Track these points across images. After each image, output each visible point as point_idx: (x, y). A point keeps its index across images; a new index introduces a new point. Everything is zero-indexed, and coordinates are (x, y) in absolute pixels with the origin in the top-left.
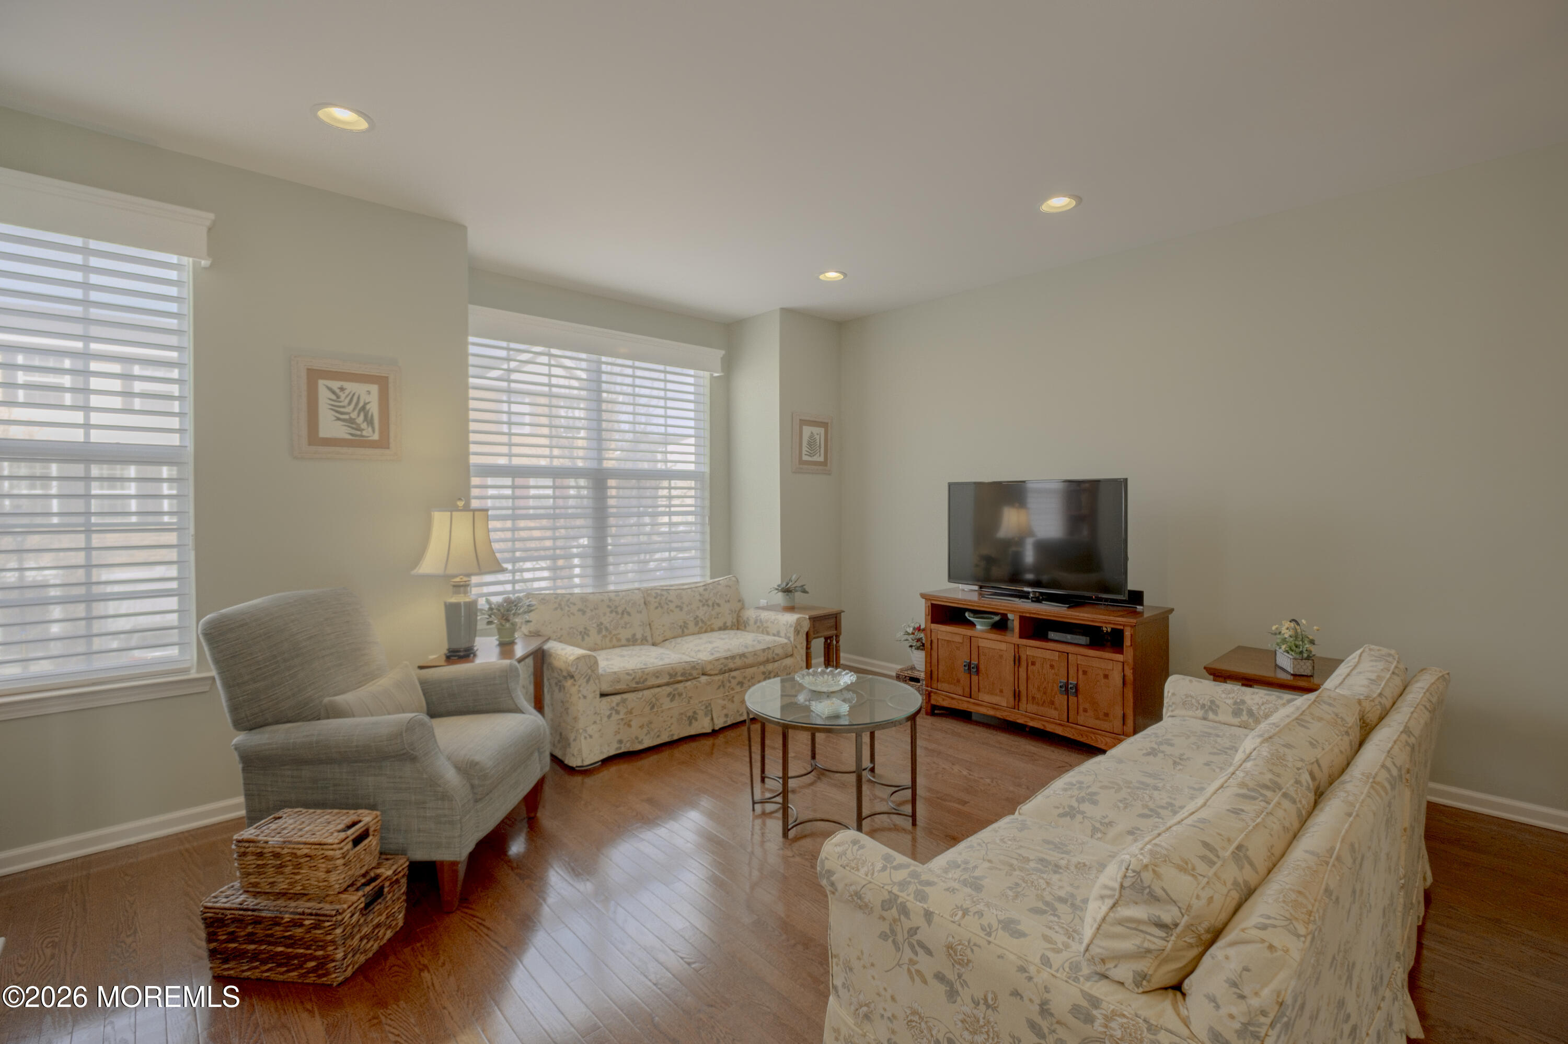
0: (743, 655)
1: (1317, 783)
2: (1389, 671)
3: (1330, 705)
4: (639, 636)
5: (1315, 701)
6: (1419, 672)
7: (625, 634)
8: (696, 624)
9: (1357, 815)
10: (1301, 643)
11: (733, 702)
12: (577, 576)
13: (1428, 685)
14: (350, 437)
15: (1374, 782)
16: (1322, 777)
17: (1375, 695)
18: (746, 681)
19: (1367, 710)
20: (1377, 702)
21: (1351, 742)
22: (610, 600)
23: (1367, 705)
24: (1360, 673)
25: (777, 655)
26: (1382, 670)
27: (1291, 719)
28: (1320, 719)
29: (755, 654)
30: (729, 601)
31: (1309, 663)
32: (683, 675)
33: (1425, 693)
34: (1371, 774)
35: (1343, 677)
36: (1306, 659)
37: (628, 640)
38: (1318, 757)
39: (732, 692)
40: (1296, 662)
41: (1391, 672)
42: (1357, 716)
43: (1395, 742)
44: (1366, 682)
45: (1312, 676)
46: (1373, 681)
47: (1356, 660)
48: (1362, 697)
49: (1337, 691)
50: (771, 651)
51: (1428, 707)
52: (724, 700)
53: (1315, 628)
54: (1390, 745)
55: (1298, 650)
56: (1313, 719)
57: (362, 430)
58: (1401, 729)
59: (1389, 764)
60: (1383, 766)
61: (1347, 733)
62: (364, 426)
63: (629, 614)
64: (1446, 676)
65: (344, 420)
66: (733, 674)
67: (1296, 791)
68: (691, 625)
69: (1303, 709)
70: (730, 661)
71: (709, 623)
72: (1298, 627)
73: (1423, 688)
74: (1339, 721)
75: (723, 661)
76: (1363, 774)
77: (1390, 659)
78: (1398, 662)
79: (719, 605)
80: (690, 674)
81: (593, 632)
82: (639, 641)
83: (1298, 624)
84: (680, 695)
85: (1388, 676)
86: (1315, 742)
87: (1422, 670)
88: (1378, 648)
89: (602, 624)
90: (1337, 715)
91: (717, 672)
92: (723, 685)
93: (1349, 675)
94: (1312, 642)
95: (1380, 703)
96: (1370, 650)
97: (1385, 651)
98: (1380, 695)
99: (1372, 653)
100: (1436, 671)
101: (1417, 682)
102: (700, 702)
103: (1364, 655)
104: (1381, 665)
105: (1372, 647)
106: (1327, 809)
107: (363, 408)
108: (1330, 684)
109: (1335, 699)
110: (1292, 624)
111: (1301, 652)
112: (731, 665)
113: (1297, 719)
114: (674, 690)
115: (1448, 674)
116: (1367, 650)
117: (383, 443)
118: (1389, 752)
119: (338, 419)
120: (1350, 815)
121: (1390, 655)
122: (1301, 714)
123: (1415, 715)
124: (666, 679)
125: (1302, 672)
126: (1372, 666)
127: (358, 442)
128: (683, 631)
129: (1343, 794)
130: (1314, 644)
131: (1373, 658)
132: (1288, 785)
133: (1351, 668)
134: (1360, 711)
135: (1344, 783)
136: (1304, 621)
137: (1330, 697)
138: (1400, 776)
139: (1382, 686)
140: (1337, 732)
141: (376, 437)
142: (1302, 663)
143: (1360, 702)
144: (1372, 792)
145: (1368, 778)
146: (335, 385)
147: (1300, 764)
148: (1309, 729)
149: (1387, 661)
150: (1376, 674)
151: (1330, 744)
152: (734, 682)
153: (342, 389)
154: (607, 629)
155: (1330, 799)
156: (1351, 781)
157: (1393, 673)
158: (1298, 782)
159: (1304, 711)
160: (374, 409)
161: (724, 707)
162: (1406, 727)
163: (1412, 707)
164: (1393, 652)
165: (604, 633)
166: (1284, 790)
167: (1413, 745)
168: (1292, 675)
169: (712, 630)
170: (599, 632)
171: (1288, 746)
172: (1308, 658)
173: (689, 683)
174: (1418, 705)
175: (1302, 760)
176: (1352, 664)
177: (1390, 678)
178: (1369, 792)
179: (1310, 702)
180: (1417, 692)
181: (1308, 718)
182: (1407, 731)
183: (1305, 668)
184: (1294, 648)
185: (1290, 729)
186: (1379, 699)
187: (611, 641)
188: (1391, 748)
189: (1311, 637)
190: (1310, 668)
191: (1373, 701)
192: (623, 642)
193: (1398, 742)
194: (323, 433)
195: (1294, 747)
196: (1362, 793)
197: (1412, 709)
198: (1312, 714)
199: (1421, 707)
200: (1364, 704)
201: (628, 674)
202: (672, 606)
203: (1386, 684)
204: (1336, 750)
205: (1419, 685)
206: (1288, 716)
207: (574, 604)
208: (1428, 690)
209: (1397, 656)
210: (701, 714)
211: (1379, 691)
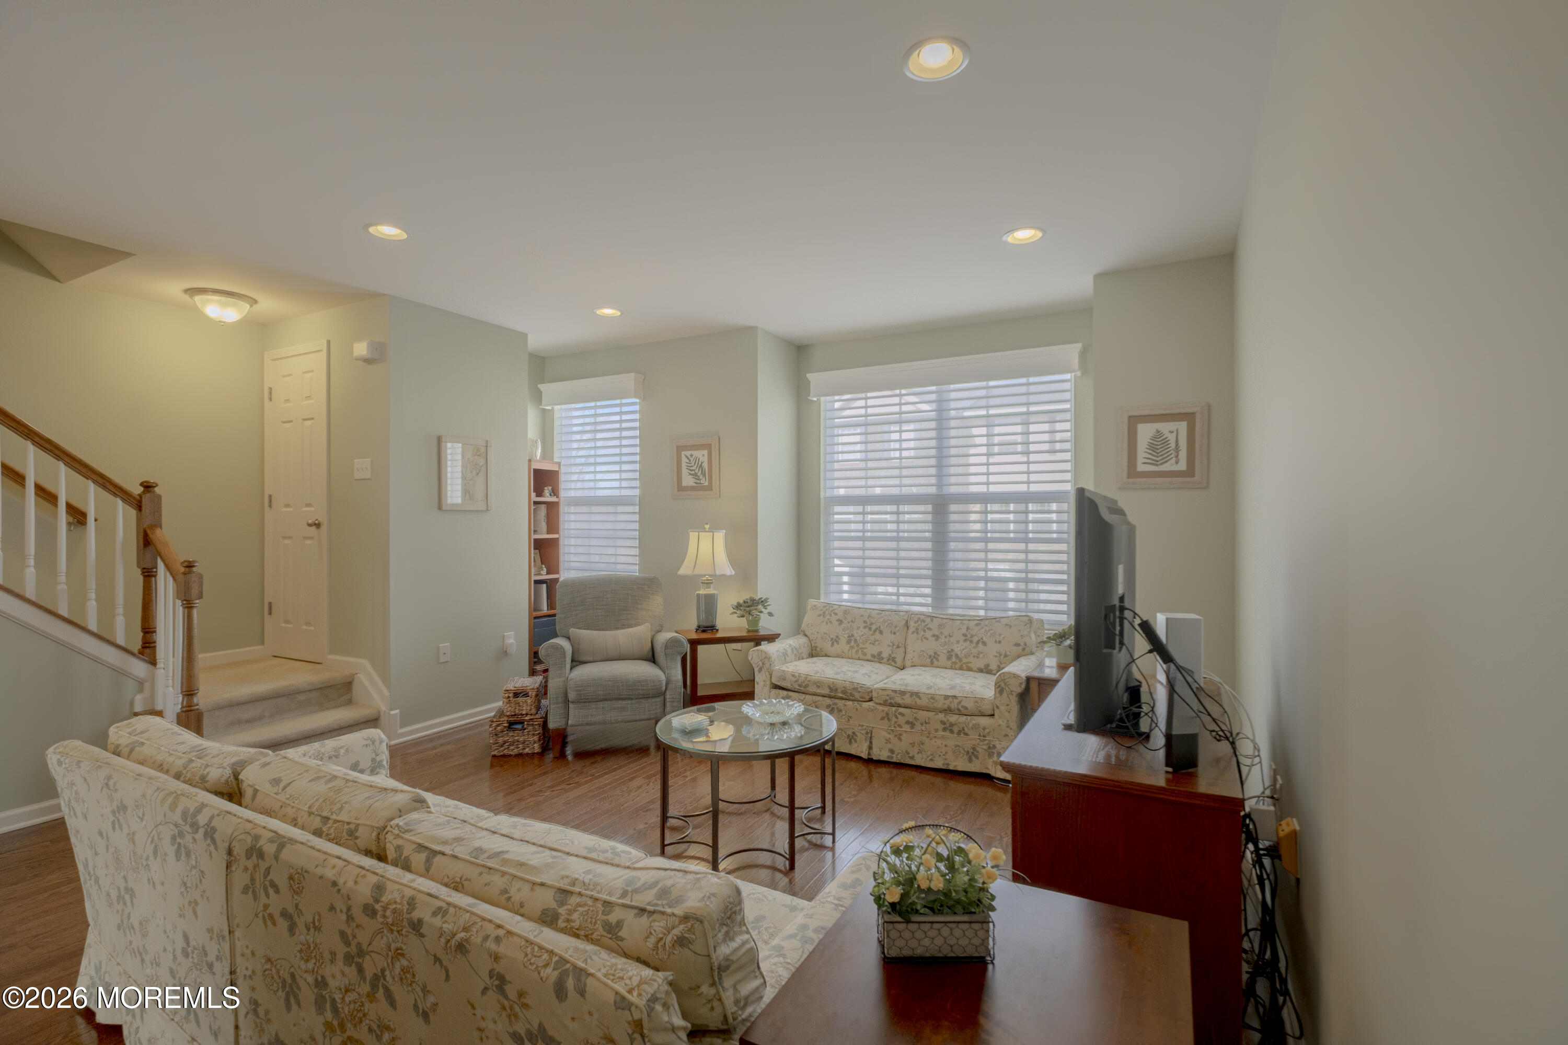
0: (916, 694)
4: (885, 655)
7: (872, 650)
8: (949, 658)
11: (900, 740)
12: (846, 592)
14: (694, 485)
18: (918, 724)
22: (869, 616)
25: (966, 708)
29: (932, 698)
30: (1000, 642)
32: (844, 692)
37: (873, 656)
39: (898, 729)
50: (956, 701)
52: (889, 733)
57: (700, 480)
62: (701, 477)
63: (881, 632)
65: (692, 475)
66: (901, 710)
68: (943, 658)
70: (897, 695)
71: (964, 660)
75: (890, 693)
79: (984, 644)
80: (851, 695)
81: (843, 641)
82: (885, 660)
84: (840, 711)
89: (853, 635)
91: (882, 702)
92: (887, 717)
102: (860, 725)
107: (701, 465)
112: (898, 700)
114: (834, 704)
117: (709, 488)
119: (690, 474)
124: (826, 691)
127: (698, 488)
128: (932, 662)
141: (707, 484)
146: (688, 453)
152: (901, 720)
153: (691, 455)
154: (856, 641)
160: (706, 465)
161: (888, 741)
165: (852, 644)
169: (970, 669)
170: (848, 642)
173: (851, 703)
187: (857, 652)
192: (869, 657)
194: (684, 484)
201: (793, 676)
202: (929, 634)
207: (836, 614)
210: (860, 737)
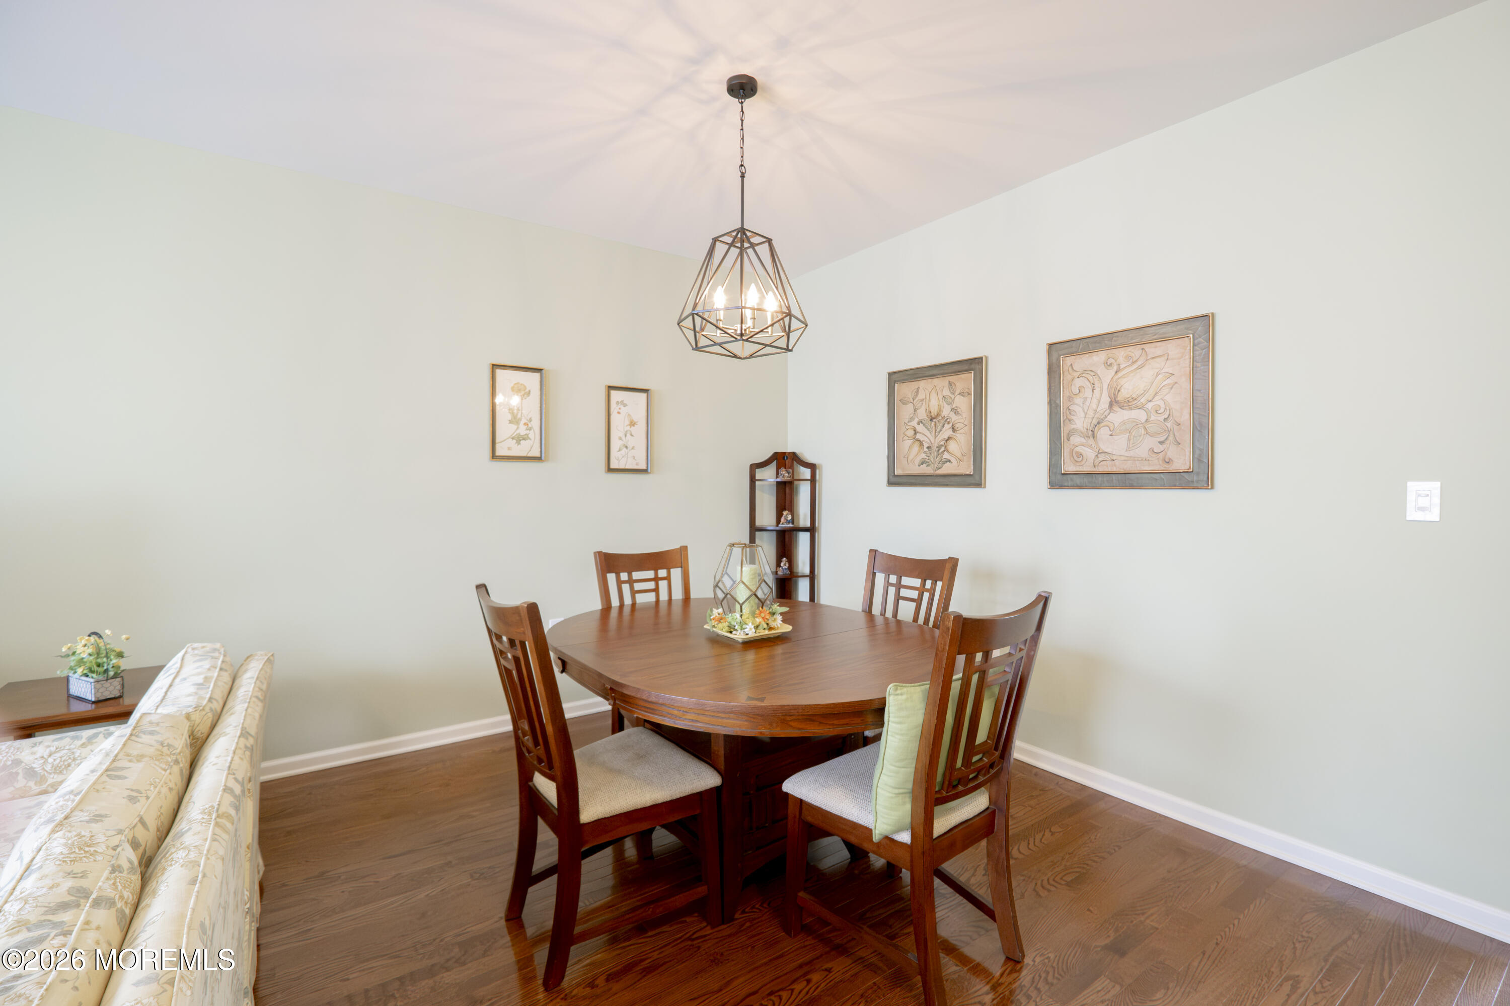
1: (141, 850)
2: (216, 668)
3: (152, 733)
5: (131, 735)
6: (245, 661)
9: (204, 876)
10: (105, 660)
13: (257, 673)
15: (218, 816)
16: (146, 837)
17: (205, 702)
19: (197, 722)
20: (207, 709)
21: (181, 770)
23: (196, 717)
24: (185, 679)
26: (209, 669)
27: (99, 773)
28: (140, 758)
31: (117, 683)
33: (255, 683)
34: (212, 807)
35: (164, 690)
36: (112, 678)
38: (141, 813)
40: (98, 686)
41: (218, 669)
42: (186, 735)
43: (234, 752)
44: (192, 689)
45: (120, 697)
46: (200, 686)
47: (178, 665)
48: (190, 710)
49: (159, 711)
51: (260, 697)
53: (124, 637)
54: (229, 759)
55: (101, 670)
56: (130, 761)
58: (238, 734)
59: (232, 784)
60: (227, 789)
61: (177, 762)
64: (271, 658)
67: (114, 884)
69: (116, 752)
72: (99, 641)
73: (253, 678)
74: (165, 750)
76: (203, 813)
77: (216, 654)
78: (225, 656)
83: (100, 637)
85: (216, 674)
86: (135, 794)
87: (248, 658)
88: (200, 645)
90: (162, 744)
93: (171, 686)
94: (120, 655)
95: (211, 710)
96: (193, 649)
97: (209, 646)
98: (211, 699)
99: (196, 652)
100: (261, 655)
101: (246, 671)
103: (187, 656)
104: (206, 664)
105: (196, 645)
106: (163, 888)
108: (146, 705)
109: (158, 724)
110: (93, 639)
111: (106, 671)
113: (107, 770)
115: (273, 655)
116: (190, 650)
118: (229, 767)
120: (193, 882)
121: (215, 650)
122: (114, 761)
123: (249, 710)
125: (108, 695)
126: (197, 668)
129: (181, 854)
130: (122, 657)
131: (198, 658)
132: (100, 884)
133: (172, 677)
134: (190, 726)
135: (181, 834)
136: (108, 632)
137: (151, 723)
138: (243, 791)
139: (211, 689)
140: (164, 766)
142: (107, 684)
143: (188, 717)
144: (218, 831)
145: (210, 814)
147: (115, 841)
148: (126, 778)
149: (213, 658)
150: (202, 676)
151: (155, 787)
155: (164, 869)
156: (190, 829)
157: (221, 669)
158: (116, 869)
159: (116, 756)
162: (243, 729)
163: (245, 702)
164: (218, 645)
166: (94, 896)
167: (252, 746)
168: (93, 702)
171: (98, 818)
172: (115, 676)
174: (250, 699)
175: (120, 832)
176: (173, 671)
177: (218, 676)
178: (214, 834)
179: (125, 739)
180: (247, 685)
181: (124, 763)
182: (244, 734)
183: (112, 689)
184: (96, 668)
185: (98, 791)
186: (210, 705)
188: (232, 760)
189: (118, 649)
190: (119, 687)
191: (203, 709)
193: (238, 751)
195: (106, 816)
196: (206, 839)
197: (246, 705)
198: (128, 755)
199: (254, 699)
200: (193, 717)
203: (215, 685)
204: (165, 790)
205: (248, 675)
206: (93, 771)
208: (257, 678)
209: (222, 650)
211: (208, 696)
